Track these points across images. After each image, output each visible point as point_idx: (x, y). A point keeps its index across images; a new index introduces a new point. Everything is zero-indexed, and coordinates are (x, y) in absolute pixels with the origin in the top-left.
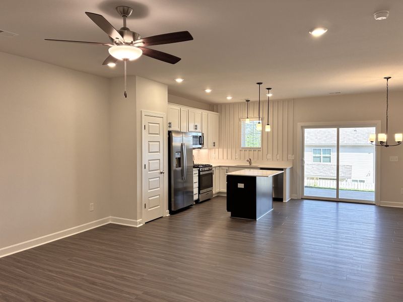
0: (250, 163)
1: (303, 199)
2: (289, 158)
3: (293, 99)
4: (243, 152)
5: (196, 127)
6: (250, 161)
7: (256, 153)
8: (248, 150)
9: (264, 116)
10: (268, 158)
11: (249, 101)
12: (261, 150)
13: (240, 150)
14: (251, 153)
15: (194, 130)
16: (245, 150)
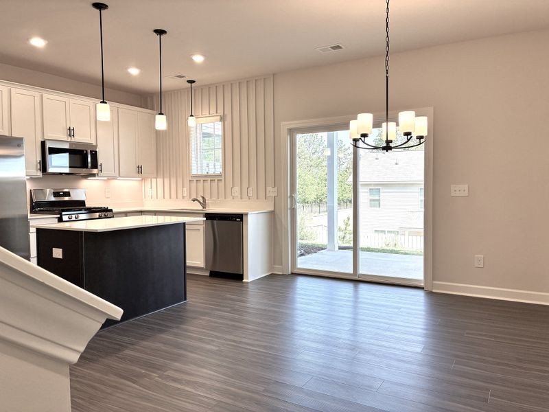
0: (204, 205)
1: (295, 275)
2: (268, 194)
3: (274, 75)
4: (194, 184)
5: (71, 132)
6: (202, 202)
7: (215, 184)
8: (202, 179)
9: (225, 113)
10: (233, 195)
11: (194, 82)
12: (223, 180)
13: (190, 181)
14: (208, 185)
15: (65, 138)
16: (197, 181)
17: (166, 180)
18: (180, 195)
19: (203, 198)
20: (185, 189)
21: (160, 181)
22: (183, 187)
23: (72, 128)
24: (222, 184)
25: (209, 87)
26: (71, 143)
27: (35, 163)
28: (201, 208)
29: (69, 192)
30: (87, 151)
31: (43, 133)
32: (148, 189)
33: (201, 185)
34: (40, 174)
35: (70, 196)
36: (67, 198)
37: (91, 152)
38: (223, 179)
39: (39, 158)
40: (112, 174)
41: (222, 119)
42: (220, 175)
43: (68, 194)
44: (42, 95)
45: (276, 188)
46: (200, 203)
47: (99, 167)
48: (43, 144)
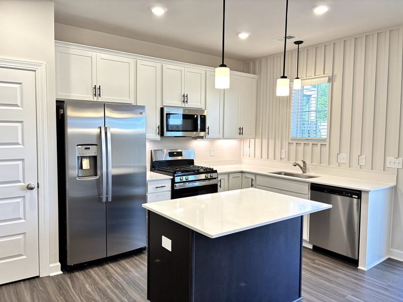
0: (304, 169)
4: (293, 147)
5: (185, 98)
6: (302, 166)
7: (317, 149)
8: (302, 143)
9: (335, 73)
10: (339, 161)
11: (301, 42)
12: (328, 146)
13: (289, 143)
14: (309, 148)
15: (180, 104)
16: (297, 143)
17: (264, 141)
18: (278, 157)
19: (304, 162)
20: (283, 151)
21: (258, 141)
22: (281, 149)
23: (186, 95)
24: (326, 149)
25: (316, 47)
26: (185, 109)
27: (155, 128)
28: (302, 172)
29: (181, 152)
30: (197, 116)
31: (162, 100)
32: (247, 149)
33: (301, 148)
34: (158, 137)
35: (182, 156)
36: (179, 158)
37: (201, 116)
38: (327, 144)
39: (158, 123)
40: (217, 135)
41: (331, 80)
42: (325, 140)
43: (180, 154)
44: (162, 66)
45: (401, 159)
46: (301, 168)
47: (207, 130)
48: (162, 110)
